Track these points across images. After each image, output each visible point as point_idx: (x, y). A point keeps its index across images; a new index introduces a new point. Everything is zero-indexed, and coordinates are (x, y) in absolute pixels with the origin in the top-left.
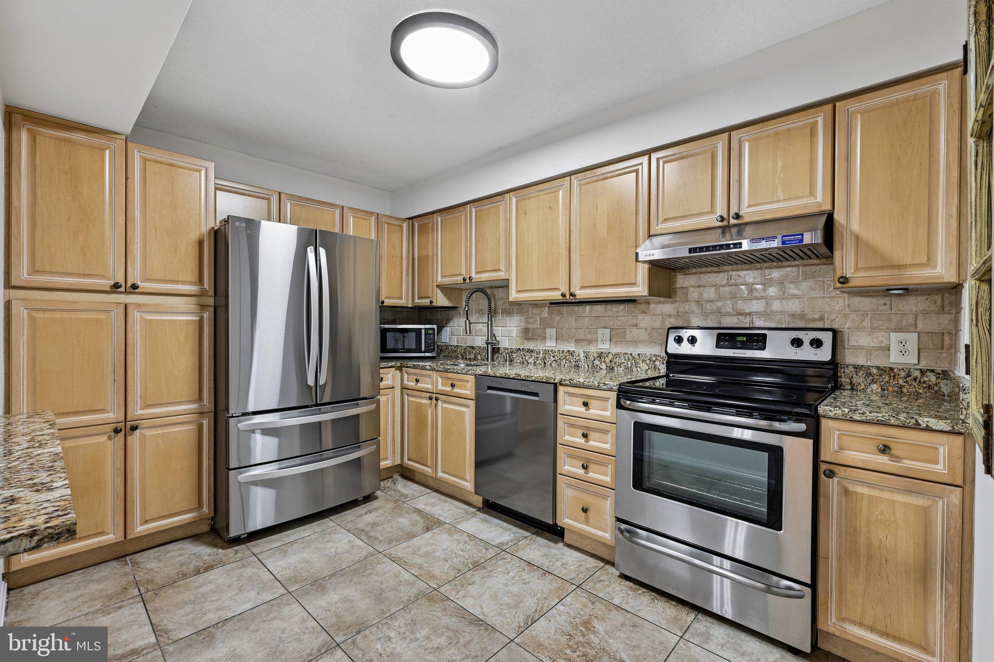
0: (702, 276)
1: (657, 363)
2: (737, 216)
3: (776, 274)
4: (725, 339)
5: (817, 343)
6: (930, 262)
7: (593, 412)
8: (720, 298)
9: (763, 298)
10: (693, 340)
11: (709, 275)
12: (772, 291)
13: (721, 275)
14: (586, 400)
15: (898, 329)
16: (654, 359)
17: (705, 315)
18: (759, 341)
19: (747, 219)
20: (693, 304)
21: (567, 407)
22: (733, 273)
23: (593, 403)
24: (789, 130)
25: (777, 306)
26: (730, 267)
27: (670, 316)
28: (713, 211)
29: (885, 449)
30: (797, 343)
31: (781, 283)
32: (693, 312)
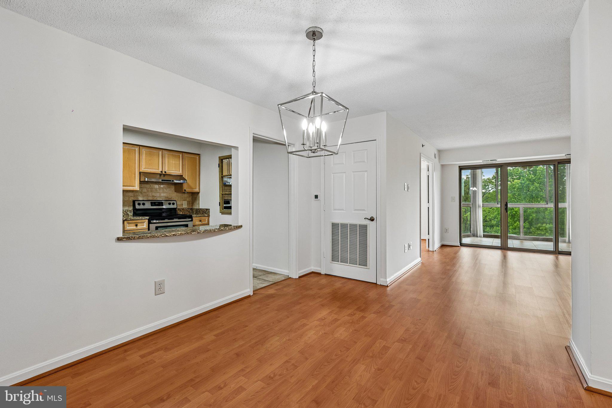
0: (142, 184)
1: (128, 213)
2: (165, 172)
3: (162, 186)
4: (153, 204)
5: (173, 204)
6: (196, 188)
7: (139, 227)
8: (148, 191)
9: (159, 192)
10: (144, 204)
11: (144, 185)
12: (161, 191)
13: (148, 185)
14: (136, 224)
15: (184, 200)
16: (127, 211)
17: (143, 197)
18: (161, 204)
19: (167, 173)
20: (139, 193)
21: (128, 228)
22: (151, 185)
23: (139, 224)
24: (175, 155)
25: (162, 195)
26: (150, 183)
27: (131, 197)
28: (158, 169)
29: (201, 221)
30: (170, 204)
31: (163, 188)
32: (139, 196)
